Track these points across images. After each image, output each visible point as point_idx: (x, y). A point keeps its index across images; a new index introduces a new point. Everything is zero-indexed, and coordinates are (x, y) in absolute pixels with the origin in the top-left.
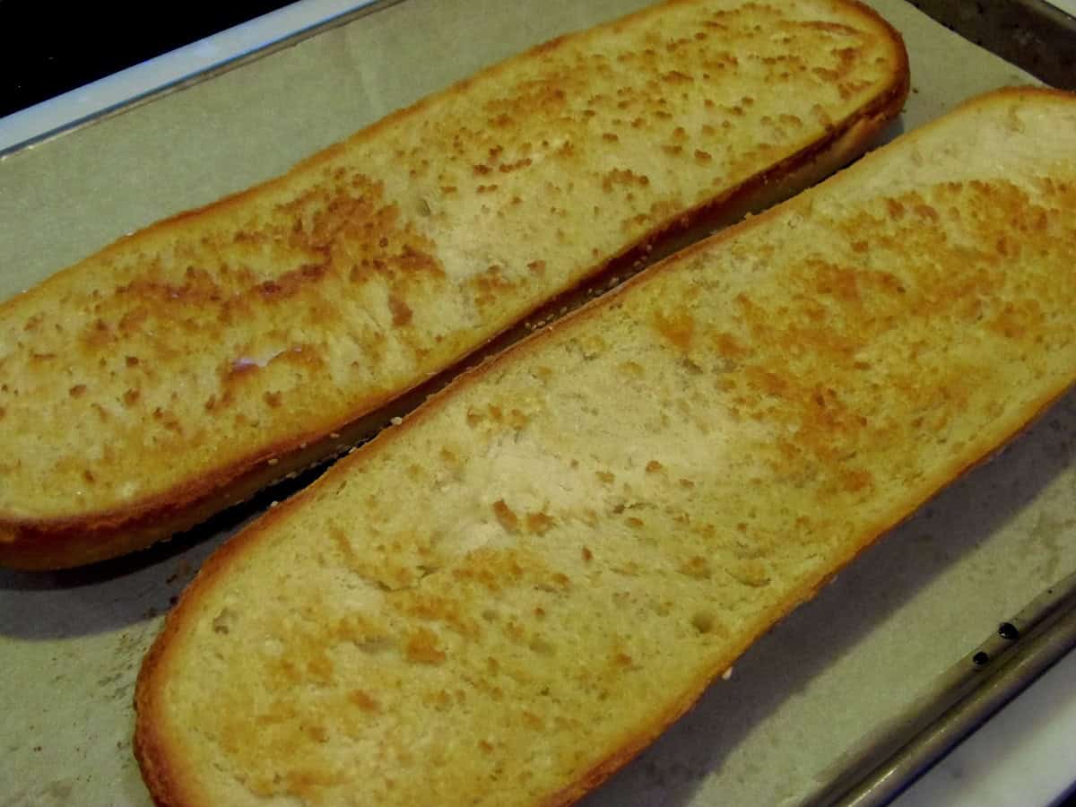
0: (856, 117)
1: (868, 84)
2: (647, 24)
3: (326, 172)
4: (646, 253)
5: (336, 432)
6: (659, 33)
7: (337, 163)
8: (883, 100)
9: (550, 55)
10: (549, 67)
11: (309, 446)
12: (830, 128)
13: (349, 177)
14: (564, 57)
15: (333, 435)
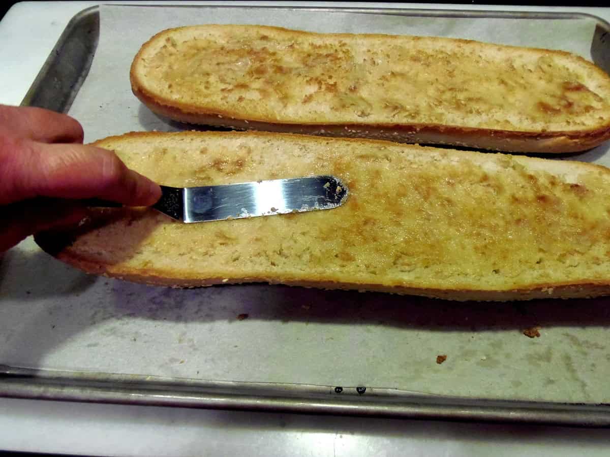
0: (562, 134)
1: (584, 124)
2: (515, 54)
3: (340, 42)
4: (415, 130)
5: (248, 121)
6: (515, 60)
7: (347, 40)
8: (582, 135)
9: (462, 45)
10: (457, 50)
11: (234, 119)
12: (544, 131)
13: (344, 49)
14: (467, 49)
15: (246, 121)
